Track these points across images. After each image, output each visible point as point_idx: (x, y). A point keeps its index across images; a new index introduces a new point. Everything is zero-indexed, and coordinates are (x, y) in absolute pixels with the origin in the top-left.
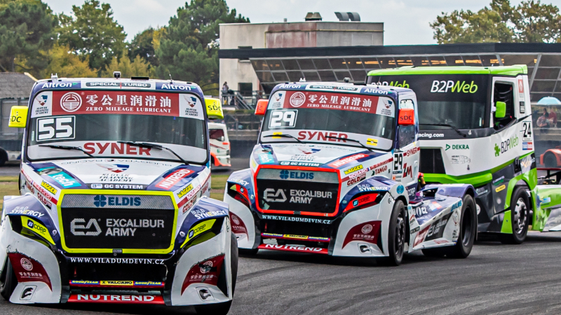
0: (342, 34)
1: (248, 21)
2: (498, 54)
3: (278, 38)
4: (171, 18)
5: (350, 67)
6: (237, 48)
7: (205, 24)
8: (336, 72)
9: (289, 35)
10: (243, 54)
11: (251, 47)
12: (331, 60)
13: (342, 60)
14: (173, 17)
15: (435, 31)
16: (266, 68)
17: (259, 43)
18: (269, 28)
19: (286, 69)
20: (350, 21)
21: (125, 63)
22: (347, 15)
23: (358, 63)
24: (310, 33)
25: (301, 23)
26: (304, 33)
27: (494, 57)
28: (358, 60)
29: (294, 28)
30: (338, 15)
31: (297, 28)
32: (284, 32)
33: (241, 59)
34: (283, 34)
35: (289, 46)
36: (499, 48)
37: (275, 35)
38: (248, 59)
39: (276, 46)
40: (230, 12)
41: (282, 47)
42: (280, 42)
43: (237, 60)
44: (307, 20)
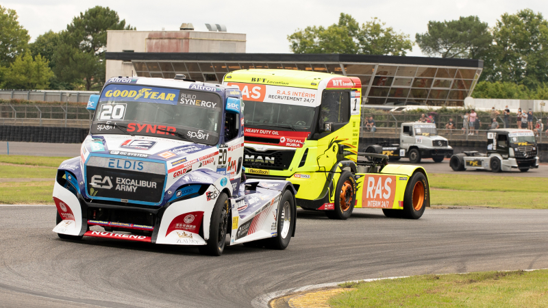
0: (211, 42)
1: (135, 29)
2: (341, 64)
3: (156, 43)
4: (68, 25)
5: (217, 70)
6: (121, 51)
7: (97, 31)
8: (205, 75)
9: (166, 41)
10: (127, 56)
11: (133, 51)
12: (201, 64)
13: (209, 64)
14: (70, 24)
15: (291, 44)
16: (145, 69)
17: (140, 47)
18: (149, 35)
19: (163, 70)
20: (218, 31)
21: (28, 61)
22: (216, 27)
23: (223, 67)
24: (184, 40)
25: (176, 33)
26: (178, 40)
27: (338, 66)
28: (223, 64)
29: (170, 37)
30: (209, 26)
31: (173, 36)
32: (162, 39)
33: (125, 60)
34: (161, 40)
35: (165, 51)
36: (343, 58)
37: (154, 41)
38: (130, 61)
39: (155, 50)
40: (119, 23)
41: (159, 52)
42: (158, 48)
43: (120, 62)
44: (181, 29)
